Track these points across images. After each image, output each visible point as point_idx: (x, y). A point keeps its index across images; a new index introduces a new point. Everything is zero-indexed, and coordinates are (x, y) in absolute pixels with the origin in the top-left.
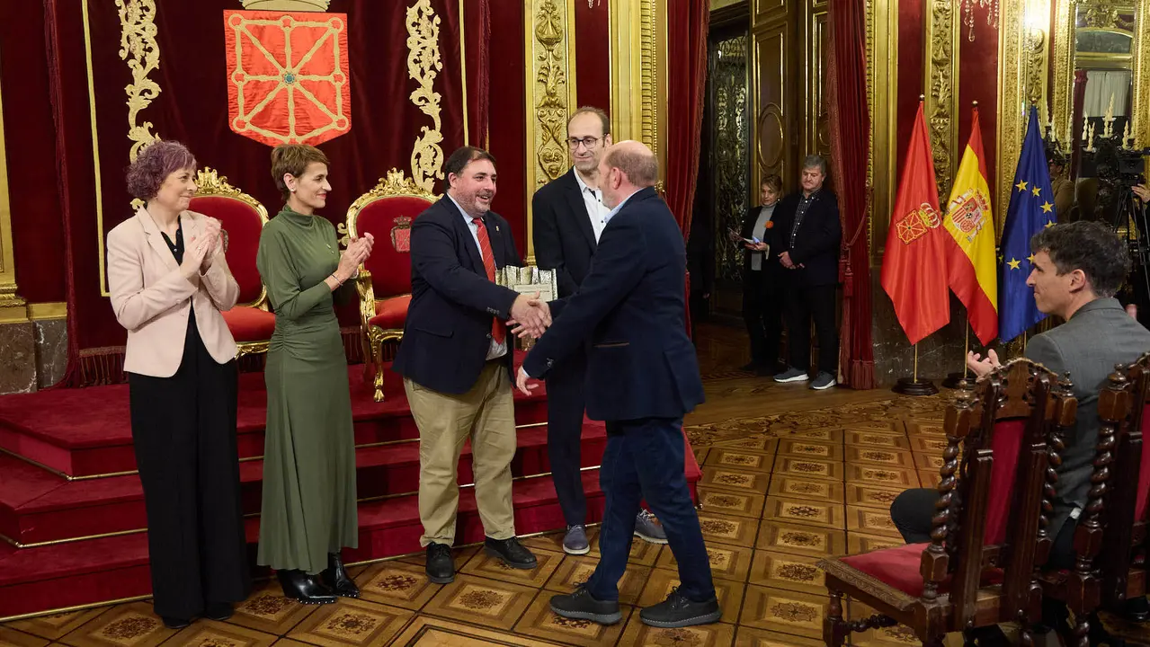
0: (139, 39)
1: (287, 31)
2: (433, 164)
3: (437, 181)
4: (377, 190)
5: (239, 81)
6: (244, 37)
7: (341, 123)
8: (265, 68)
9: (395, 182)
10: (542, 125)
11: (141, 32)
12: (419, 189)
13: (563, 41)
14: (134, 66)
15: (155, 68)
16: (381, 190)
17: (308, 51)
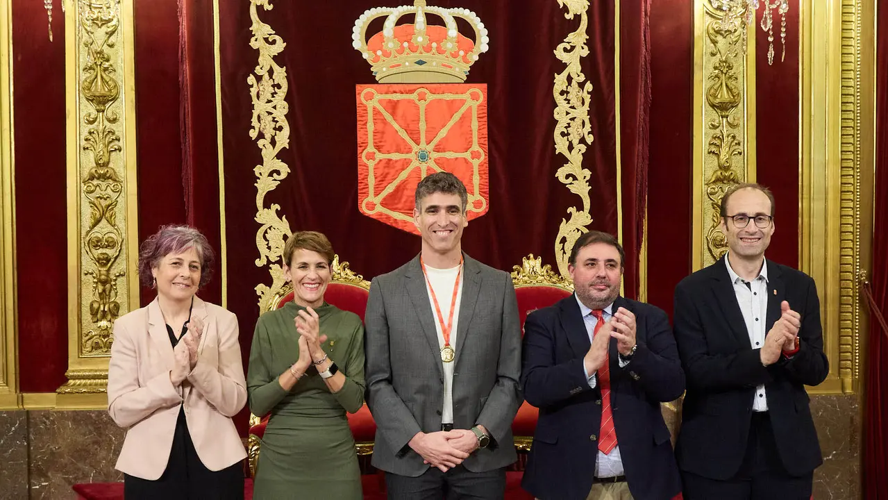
0: (270, 118)
1: (422, 105)
5: (370, 159)
6: (376, 112)
7: (477, 204)
8: (398, 146)
9: (531, 269)
10: (713, 204)
11: (272, 110)
12: (562, 278)
13: (741, 105)
14: (264, 145)
15: (285, 148)
16: (516, 278)
17: (444, 126)
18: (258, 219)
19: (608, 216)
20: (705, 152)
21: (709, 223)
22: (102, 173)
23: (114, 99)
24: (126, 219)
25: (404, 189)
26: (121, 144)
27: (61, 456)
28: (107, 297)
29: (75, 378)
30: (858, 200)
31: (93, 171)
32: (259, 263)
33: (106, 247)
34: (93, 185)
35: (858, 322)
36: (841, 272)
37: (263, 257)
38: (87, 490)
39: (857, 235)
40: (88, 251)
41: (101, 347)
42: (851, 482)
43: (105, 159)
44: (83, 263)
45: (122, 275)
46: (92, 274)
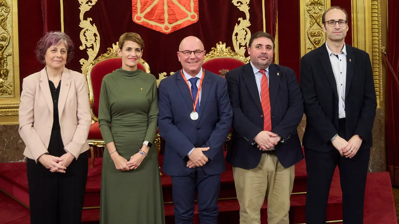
2: (245, 39)
4: (210, 54)
7: (193, 17)
9: (221, 49)
10: (310, 16)
12: (236, 53)
16: (213, 54)
18: (81, 26)
19: (258, 23)
21: (308, 25)
24: (12, 27)
25: (155, 10)
28: (2, 67)
30: (380, 13)
32: (82, 48)
33: (2, 41)
35: (382, 73)
36: (373, 48)
37: (84, 45)
39: (380, 30)
42: (381, 152)
45: (10, 55)
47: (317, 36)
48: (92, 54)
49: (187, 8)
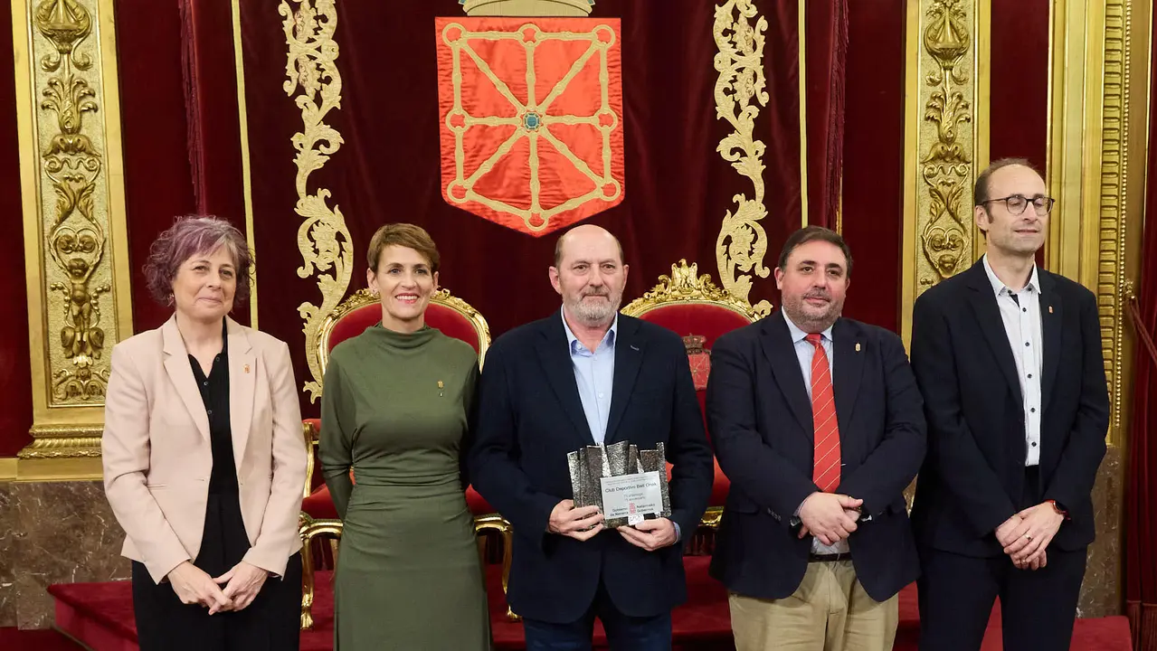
0: (313, 64)
1: (530, 48)
2: (750, 253)
3: (756, 279)
4: (655, 294)
5: (457, 126)
6: (465, 58)
7: (609, 190)
8: (496, 106)
9: (684, 281)
10: (930, 191)
11: (316, 54)
12: (725, 292)
13: (970, 52)
14: (305, 104)
15: (335, 108)
16: (662, 293)
17: (561, 78)
18: (300, 211)
19: (789, 208)
20: (920, 118)
21: (925, 217)
22: (71, 144)
23: (85, 35)
24: (109, 210)
25: (505, 169)
26: (97, 100)
27: (28, 545)
28: (86, 322)
29: (43, 436)
31: (58, 139)
32: (303, 273)
33: (81, 251)
34: (57, 159)
35: (1121, 351)
36: (1100, 283)
37: (308, 264)
38: (69, 593)
39: (1122, 233)
40: (55, 255)
41: (80, 393)
42: (1108, 563)
43: (74, 123)
44: (49, 272)
45: (107, 291)
46: (62, 288)
47: (948, 248)
48: (332, 290)
49: (593, 166)
